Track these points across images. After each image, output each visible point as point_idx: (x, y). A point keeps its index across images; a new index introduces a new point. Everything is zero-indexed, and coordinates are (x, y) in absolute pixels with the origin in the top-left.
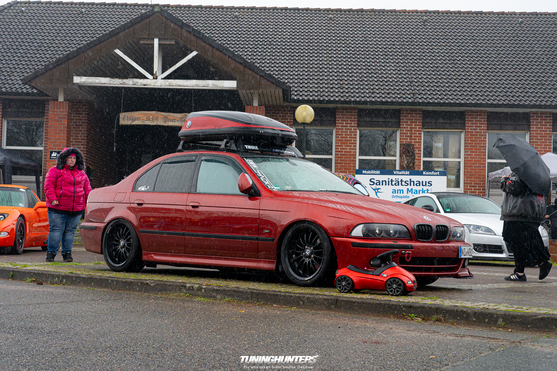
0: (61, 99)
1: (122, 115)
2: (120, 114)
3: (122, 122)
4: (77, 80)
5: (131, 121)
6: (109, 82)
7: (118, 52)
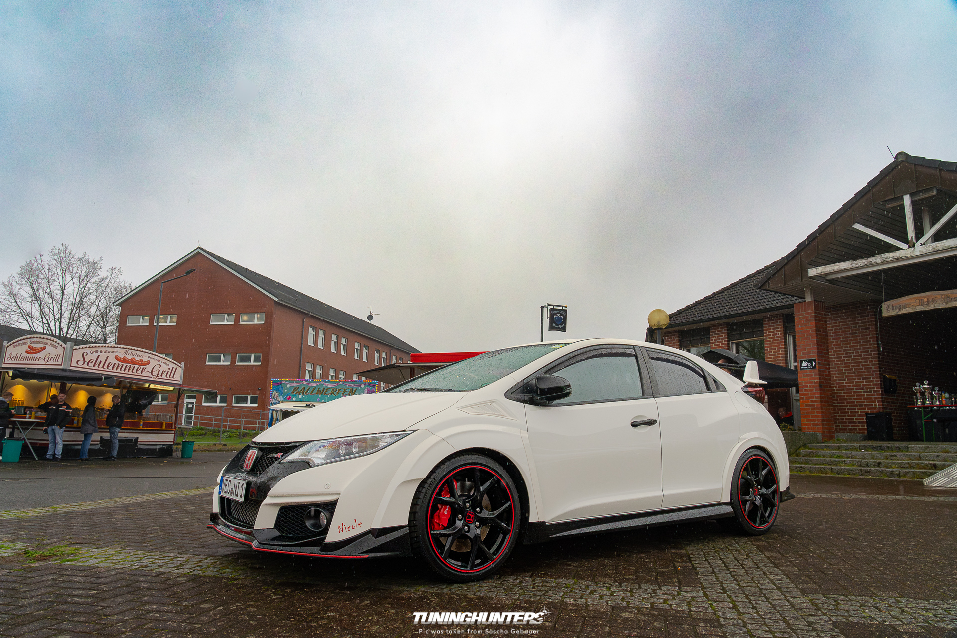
0: (809, 298)
1: (884, 305)
2: (883, 304)
3: (886, 313)
4: (812, 272)
5: (897, 310)
6: (851, 266)
7: (858, 227)
